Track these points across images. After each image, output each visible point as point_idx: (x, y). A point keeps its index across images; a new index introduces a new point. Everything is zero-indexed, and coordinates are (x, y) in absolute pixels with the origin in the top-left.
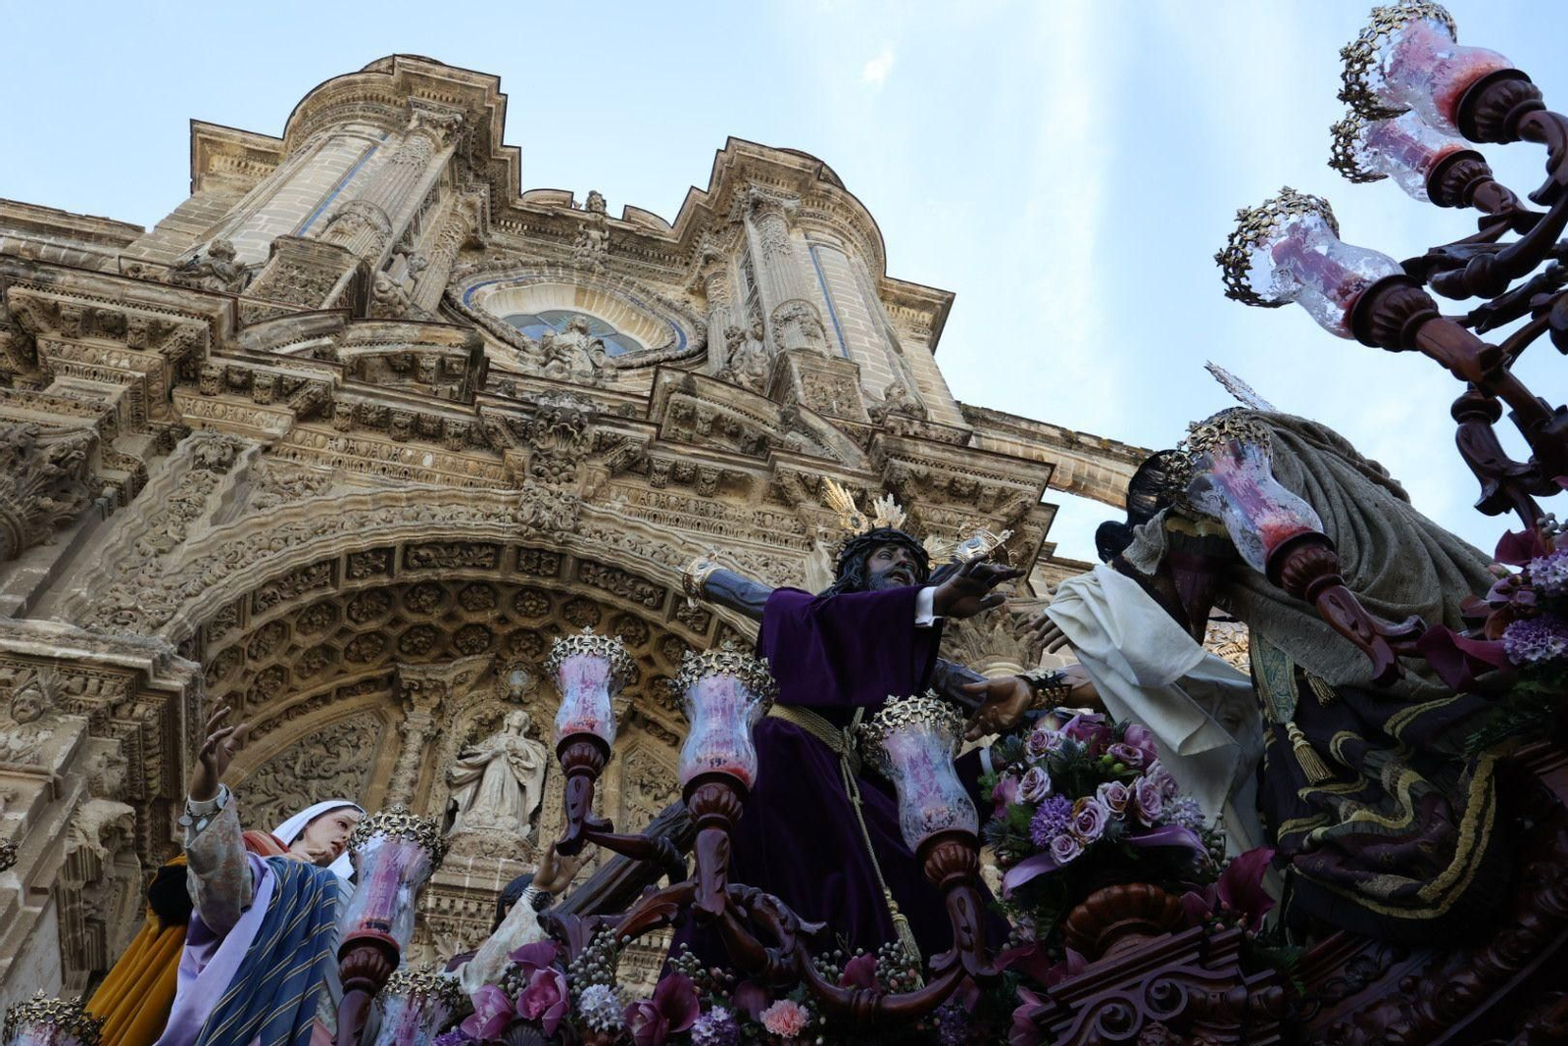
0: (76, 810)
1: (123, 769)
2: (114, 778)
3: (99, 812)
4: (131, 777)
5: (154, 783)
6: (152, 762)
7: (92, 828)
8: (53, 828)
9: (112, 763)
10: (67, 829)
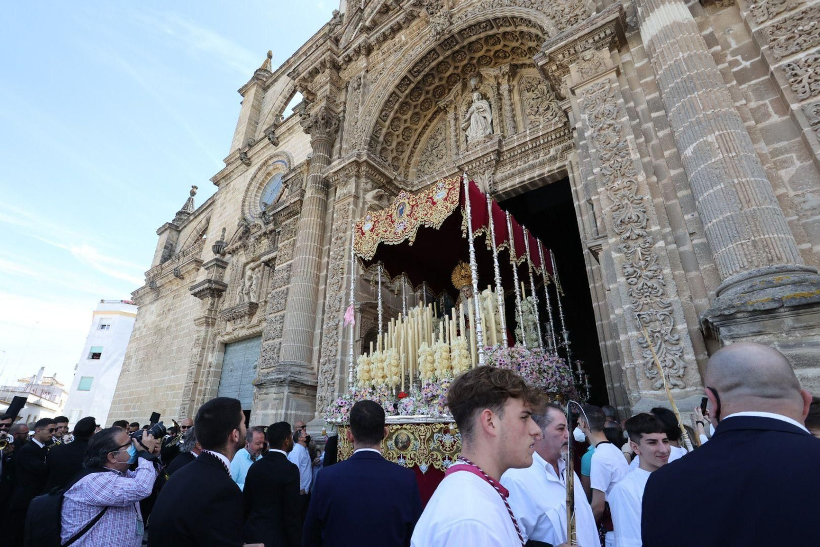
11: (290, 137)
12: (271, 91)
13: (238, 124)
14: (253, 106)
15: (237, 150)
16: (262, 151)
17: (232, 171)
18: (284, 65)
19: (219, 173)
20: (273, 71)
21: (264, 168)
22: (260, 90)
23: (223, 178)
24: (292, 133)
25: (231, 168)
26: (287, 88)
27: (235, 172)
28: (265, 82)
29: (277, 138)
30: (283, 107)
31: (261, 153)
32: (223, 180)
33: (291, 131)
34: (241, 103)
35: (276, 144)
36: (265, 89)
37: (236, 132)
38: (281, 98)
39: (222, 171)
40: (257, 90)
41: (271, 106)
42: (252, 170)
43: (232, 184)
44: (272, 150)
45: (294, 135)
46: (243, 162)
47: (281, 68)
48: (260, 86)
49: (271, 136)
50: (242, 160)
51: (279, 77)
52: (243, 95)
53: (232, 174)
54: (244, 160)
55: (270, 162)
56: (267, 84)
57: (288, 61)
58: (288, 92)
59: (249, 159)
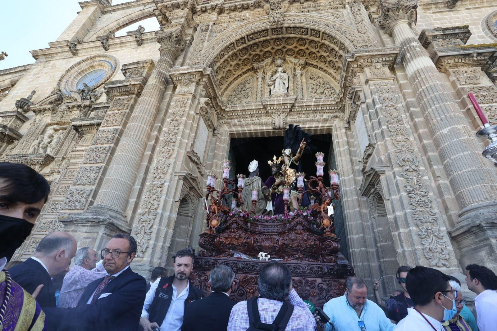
11: (120, 49)
12: (107, 16)
13: (71, 24)
14: (89, 18)
15: (66, 41)
16: (91, 49)
17: (56, 53)
18: (125, 4)
19: (42, 50)
20: (112, 5)
21: (90, 61)
22: (99, 11)
23: (44, 55)
24: (123, 47)
25: (54, 50)
26: (122, 20)
27: (59, 55)
28: (105, 8)
29: (109, 45)
30: (115, 30)
31: (89, 50)
32: (44, 57)
33: (123, 45)
34: (78, 13)
35: (106, 49)
36: (103, 13)
37: (69, 27)
38: (115, 23)
39: (46, 50)
40: (96, 9)
41: (105, 25)
42: (77, 59)
43: (52, 62)
44: (102, 51)
45: (124, 48)
46: (71, 50)
47: (122, 4)
48: (100, 8)
49: (104, 41)
50: (70, 48)
51: (118, 9)
52: (82, 7)
53: (55, 55)
54: (72, 49)
55: (97, 59)
56: (106, 9)
57: (129, 3)
58: (123, 22)
59: (77, 50)
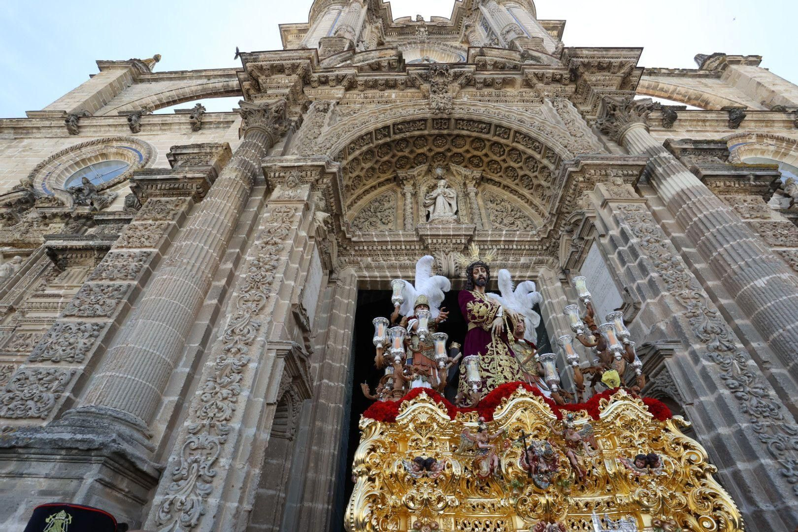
0: (314, 214)
1: (324, 201)
2: (322, 204)
3: (321, 216)
4: (326, 206)
5: (334, 208)
6: (332, 200)
7: (321, 219)
8: (310, 218)
9: (321, 199)
10: (314, 219)
11: (159, 133)
12: (140, 86)
13: (75, 89)
14: (111, 84)
15: (61, 111)
16: (107, 129)
17: (38, 128)
18: (176, 73)
19: (11, 120)
20: (154, 71)
21: (100, 146)
22: (129, 78)
23: (14, 128)
24: (165, 130)
25: (37, 123)
26: (168, 94)
27: (43, 131)
28: (140, 74)
29: (141, 125)
30: (152, 107)
31: (103, 129)
32: (12, 131)
33: (166, 128)
34: (91, 76)
35: (134, 130)
36: (136, 80)
37: (70, 93)
38: (155, 98)
39: (19, 120)
40: (125, 74)
41: (136, 98)
42: (76, 141)
43: (26, 142)
44: (126, 133)
45: (168, 133)
46: (68, 125)
47: (171, 73)
48: (132, 73)
49: (134, 118)
50: (67, 121)
51: (162, 79)
52: (101, 69)
53: (35, 131)
54: (71, 123)
55: (115, 144)
56: (142, 77)
57: (183, 72)
58: (168, 98)
59: (79, 127)
